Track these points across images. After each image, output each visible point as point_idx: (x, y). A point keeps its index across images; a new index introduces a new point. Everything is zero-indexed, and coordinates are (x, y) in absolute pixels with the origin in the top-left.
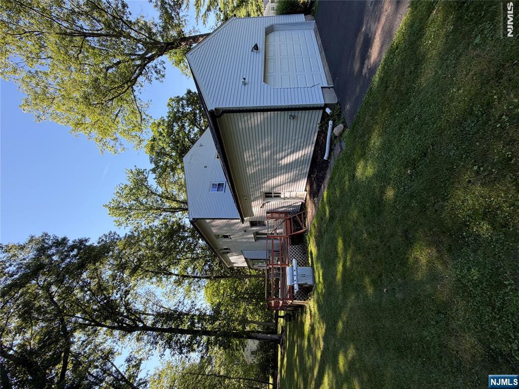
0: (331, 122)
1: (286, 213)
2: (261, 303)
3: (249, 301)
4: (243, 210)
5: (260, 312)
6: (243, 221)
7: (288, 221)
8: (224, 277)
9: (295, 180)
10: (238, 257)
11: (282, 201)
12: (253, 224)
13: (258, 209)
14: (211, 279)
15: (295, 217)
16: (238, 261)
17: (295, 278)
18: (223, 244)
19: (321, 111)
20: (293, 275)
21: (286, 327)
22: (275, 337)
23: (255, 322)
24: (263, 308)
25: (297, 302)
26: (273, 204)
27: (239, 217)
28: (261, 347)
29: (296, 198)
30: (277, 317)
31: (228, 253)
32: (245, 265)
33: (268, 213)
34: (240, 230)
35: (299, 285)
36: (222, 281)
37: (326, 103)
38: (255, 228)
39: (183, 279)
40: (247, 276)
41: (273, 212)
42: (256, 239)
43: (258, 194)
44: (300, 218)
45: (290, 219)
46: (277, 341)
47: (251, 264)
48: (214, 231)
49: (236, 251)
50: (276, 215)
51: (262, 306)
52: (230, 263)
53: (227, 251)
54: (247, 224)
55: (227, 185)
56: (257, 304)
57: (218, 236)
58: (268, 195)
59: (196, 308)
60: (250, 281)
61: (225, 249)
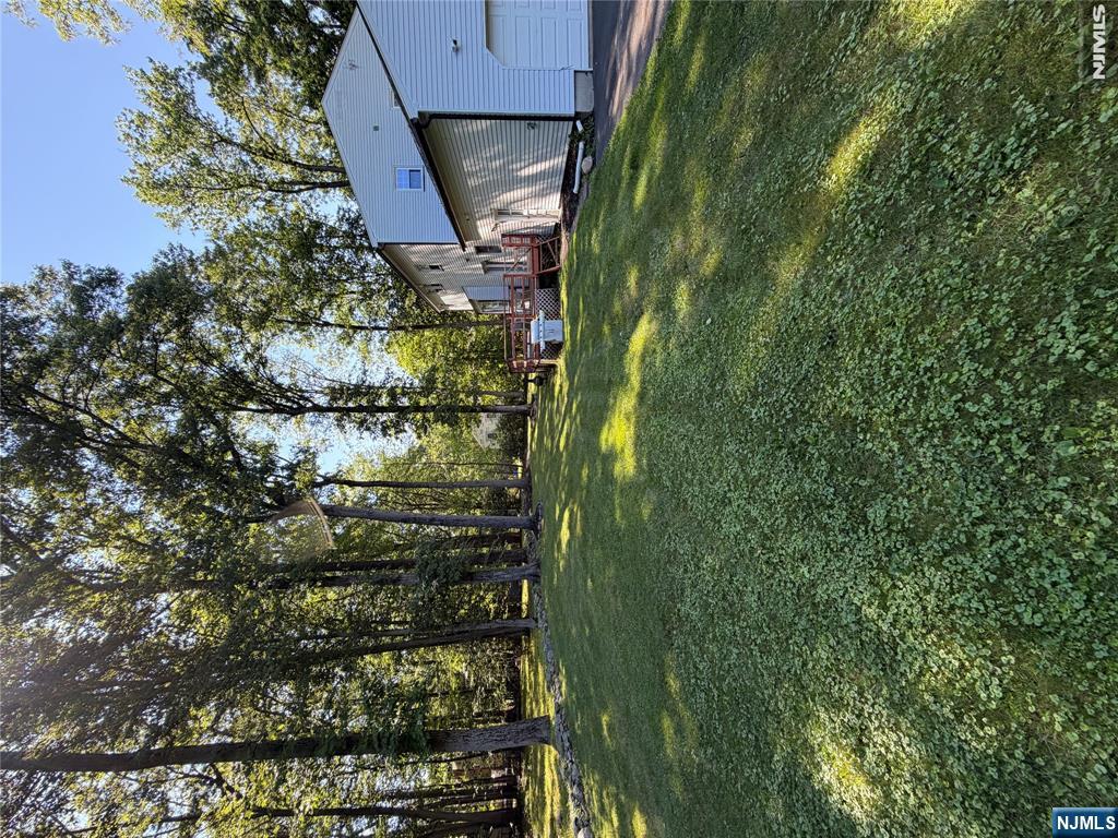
0: (581, 145)
1: (533, 236)
2: (500, 366)
3: (479, 362)
4: (463, 233)
5: (498, 378)
6: (463, 247)
7: (536, 251)
8: (430, 326)
9: (542, 194)
10: (454, 296)
11: (525, 220)
12: (479, 250)
13: (486, 230)
14: (407, 331)
15: (544, 245)
16: (456, 302)
17: (541, 334)
18: (430, 277)
19: (571, 123)
20: (539, 332)
21: (537, 394)
22: (523, 407)
23: (491, 393)
24: (502, 373)
25: (545, 361)
26: (511, 224)
27: (457, 241)
28: (503, 426)
29: (546, 215)
30: (526, 381)
31: (437, 291)
32: (470, 307)
33: (503, 236)
34: (460, 258)
35: (546, 343)
36: (427, 333)
37: (578, 110)
38: (483, 256)
39: (355, 332)
40: (471, 324)
41: (512, 235)
42: (486, 271)
43: (486, 211)
44: (553, 246)
45: (538, 247)
46: (525, 414)
47: (479, 307)
48: (413, 260)
49: (452, 288)
50: (516, 241)
51: (502, 369)
52: (443, 305)
53: (438, 287)
54: (470, 249)
55: (427, 174)
56: (492, 367)
57: (420, 268)
58: (501, 213)
59: (395, 377)
60: (478, 331)
61: (433, 285)
